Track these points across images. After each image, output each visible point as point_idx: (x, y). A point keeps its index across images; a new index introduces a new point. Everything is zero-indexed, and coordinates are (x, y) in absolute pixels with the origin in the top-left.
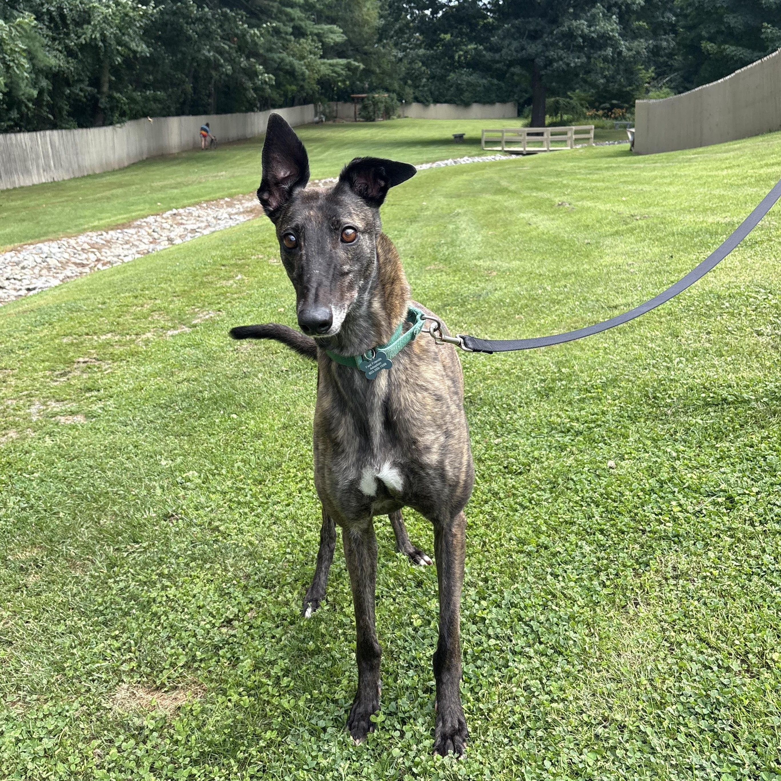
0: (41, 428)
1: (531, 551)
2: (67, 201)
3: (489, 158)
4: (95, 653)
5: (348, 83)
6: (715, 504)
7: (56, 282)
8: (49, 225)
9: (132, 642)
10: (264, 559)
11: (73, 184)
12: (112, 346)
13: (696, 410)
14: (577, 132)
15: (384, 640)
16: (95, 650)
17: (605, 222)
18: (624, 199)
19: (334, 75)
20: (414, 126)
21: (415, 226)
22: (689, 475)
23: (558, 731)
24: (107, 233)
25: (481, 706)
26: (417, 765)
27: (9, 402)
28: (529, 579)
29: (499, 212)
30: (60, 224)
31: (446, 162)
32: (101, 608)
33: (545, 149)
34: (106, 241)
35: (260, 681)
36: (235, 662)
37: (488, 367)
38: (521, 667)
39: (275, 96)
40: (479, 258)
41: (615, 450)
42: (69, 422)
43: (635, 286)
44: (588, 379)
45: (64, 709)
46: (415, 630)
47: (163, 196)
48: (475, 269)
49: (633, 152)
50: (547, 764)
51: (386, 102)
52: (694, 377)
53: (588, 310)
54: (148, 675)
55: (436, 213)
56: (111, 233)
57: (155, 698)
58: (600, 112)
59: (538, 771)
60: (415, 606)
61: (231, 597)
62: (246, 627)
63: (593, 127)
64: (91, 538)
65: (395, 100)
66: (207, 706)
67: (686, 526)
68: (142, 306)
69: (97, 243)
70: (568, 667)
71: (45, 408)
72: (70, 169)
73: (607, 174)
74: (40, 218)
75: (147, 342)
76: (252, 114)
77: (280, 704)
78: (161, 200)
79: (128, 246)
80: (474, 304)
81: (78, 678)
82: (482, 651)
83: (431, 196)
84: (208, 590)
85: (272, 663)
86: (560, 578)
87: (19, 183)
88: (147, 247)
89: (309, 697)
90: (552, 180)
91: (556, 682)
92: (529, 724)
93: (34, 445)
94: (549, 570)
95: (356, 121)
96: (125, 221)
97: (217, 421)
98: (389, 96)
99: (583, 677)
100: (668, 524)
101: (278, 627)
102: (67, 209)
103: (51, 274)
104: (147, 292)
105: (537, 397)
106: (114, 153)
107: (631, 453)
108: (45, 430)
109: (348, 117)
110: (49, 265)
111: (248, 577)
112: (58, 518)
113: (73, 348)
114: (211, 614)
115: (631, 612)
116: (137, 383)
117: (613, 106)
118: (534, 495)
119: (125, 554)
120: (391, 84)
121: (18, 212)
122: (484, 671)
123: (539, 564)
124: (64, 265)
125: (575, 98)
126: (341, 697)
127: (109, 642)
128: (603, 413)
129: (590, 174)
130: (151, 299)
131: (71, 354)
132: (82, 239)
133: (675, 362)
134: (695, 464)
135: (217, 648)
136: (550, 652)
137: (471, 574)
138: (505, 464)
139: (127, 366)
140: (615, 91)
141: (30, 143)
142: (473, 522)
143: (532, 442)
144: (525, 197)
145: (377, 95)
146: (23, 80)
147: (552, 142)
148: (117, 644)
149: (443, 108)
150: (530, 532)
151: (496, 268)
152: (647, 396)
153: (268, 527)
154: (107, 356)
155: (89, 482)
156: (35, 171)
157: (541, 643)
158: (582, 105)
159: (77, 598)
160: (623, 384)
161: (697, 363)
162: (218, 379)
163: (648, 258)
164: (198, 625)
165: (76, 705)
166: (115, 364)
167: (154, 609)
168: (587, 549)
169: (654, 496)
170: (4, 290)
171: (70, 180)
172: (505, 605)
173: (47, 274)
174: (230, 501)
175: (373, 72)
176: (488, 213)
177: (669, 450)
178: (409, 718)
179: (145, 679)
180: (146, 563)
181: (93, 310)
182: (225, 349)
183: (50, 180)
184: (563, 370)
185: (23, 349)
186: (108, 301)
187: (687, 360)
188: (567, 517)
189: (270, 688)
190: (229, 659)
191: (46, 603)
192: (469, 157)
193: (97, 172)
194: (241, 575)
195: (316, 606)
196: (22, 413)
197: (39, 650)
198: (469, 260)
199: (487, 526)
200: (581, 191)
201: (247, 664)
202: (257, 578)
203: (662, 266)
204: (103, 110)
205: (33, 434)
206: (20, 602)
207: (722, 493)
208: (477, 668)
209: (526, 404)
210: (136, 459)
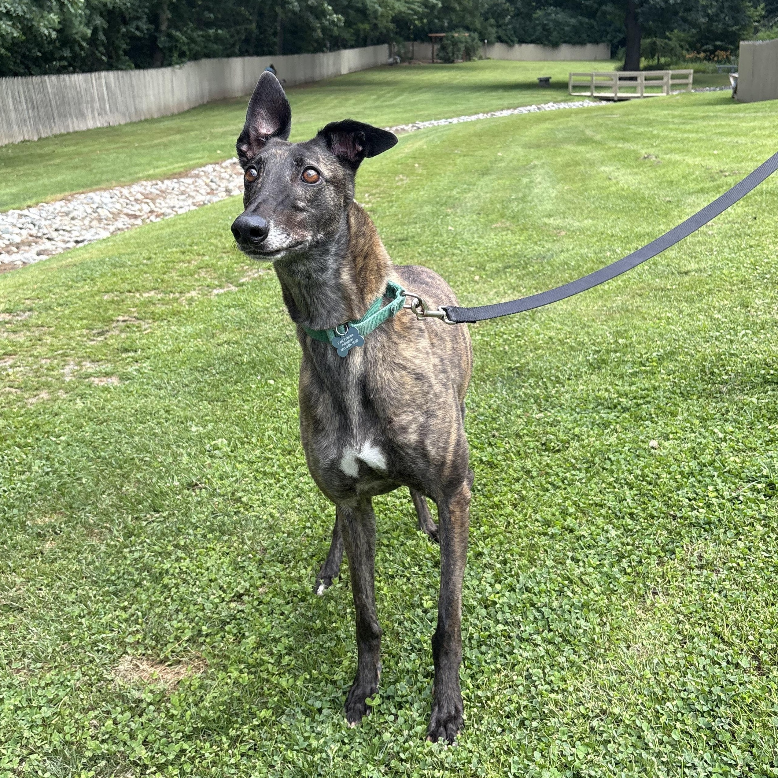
0: (73, 389)
1: (556, 534)
2: (122, 147)
3: (576, 105)
4: (102, 624)
5: (425, 21)
6: (753, 490)
7: (105, 234)
8: (102, 173)
9: (140, 614)
10: (284, 533)
11: (129, 129)
12: (154, 304)
13: (753, 388)
14: (673, 77)
15: (392, 622)
16: (103, 621)
17: (691, 178)
18: (716, 152)
19: (410, 12)
20: (496, 68)
21: (487, 178)
22: (732, 459)
23: (552, 722)
24: (163, 182)
25: (480, 693)
26: (405, 750)
27: (43, 361)
28: (548, 563)
29: (579, 165)
30: (114, 171)
31: (529, 108)
32: (113, 578)
33: (639, 95)
34: (161, 191)
35: (261, 659)
36: (240, 637)
37: (541, 336)
38: (525, 654)
39: (346, 35)
40: (549, 216)
41: (660, 429)
42: (102, 384)
43: (712, 250)
44: (645, 351)
45: (66, 679)
46: (425, 611)
47: (223, 143)
48: (543, 228)
49: (735, 99)
50: (537, 755)
51: (467, 42)
52: (756, 352)
53: (657, 275)
54: (153, 648)
55: (511, 165)
56: (166, 182)
57: (157, 671)
58: (702, 55)
59: (526, 762)
60: (428, 587)
61: (244, 571)
62: (256, 603)
63: (692, 71)
64: (111, 505)
65: (477, 40)
66: (206, 682)
67: (719, 513)
68: (189, 262)
69: (151, 193)
70: (573, 657)
71: (78, 368)
72: (127, 114)
73: (701, 124)
74: (93, 165)
75: (191, 301)
76: (321, 54)
77: (278, 683)
78: (221, 148)
79: (183, 197)
80: (536, 267)
81: (83, 647)
82: (490, 636)
83: (508, 146)
84: (222, 563)
85: (276, 640)
86: (581, 564)
87: (73, 127)
88: (203, 198)
89: (308, 677)
90: (641, 130)
91: (559, 672)
92: (525, 714)
93: (64, 407)
94: (570, 554)
95: (433, 62)
96: (182, 170)
97: (253, 386)
98: (470, 36)
99: (587, 668)
100: (700, 510)
101: (288, 603)
102: (122, 156)
103: (102, 225)
104: (195, 248)
105: (589, 369)
106: (173, 95)
107: (677, 433)
108: (77, 391)
109: (425, 58)
110: (99, 216)
111: (265, 550)
112: (81, 484)
113: (113, 306)
114: (221, 588)
115: (648, 602)
116: (176, 344)
117: (716, 48)
118: (568, 475)
119: (144, 523)
120: (473, 23)
121: (71, 159)
122: (488, 657)
123: (561, 548)
124: (116, 216)
125: (674, 39)
126: (340, 678)
127: (117, 613)
128: (655, 389)
129: (684, 123)
130: (198, 254)
131: (111, 312)
132: (136, 188)
133: (740, 335)
134: (741, 446)
135: (224, 623)
136: (558, 640)
137: (490, 555)
138: (543, 441)
139: (169, 325)
140: (719, 31)
141: (84, 85)
142: (500, 501)
143: (575, 418)
144: (610, 148)
145: (456, 35)
146: (76, 17)
147: (646, 87)
148: (125, 616)
149: (529, 49)
150: (557, 513)
151: (566, 227)
152: (703, 371)
153: (291, 500)
154: (148, 316)
155: (116, 447)
156: (90, 115)
157: (550, 630)
158: (681, 46)
159: (91, 567)
160: (680, 358)
161: (762, 337)
162: (259, 342)
163: (730, 219)
164: (208, 599)
165: (78, 675)
166: (156, 324)
167: (166, 580)
168: (613, 533)
169: (692, 480)
170: (53, 242)
171: (127, 125)
172: (520, 589)
173: (98, 225)
174: (257, 471)
175: (453, 10)
176: (568, 165)
177: (716, 430)
178: (407, 702)
179: (150, 652)
180: (163, 534)
181: (137, 266)
182: (270, 310)
183: (106, 125)
184: (621, 341)
185: (61, 305)
186: (154, 256)
187: (753, 333)
188: (597, 499)
189: (270, 666)
190: (235, 635)
191: (60, 571)
192: (555, 102)
193: (155, 116)
194: (258, 548)
195: (329, 583)
196: (55, 373)
197: (48, 618)
198: (539, 218)
199: (515, 506)
200: (671, 143)
201: (251, 640)
202: (273, 552)
203: (743, 228)
204: (161, 50)
205: (65, 396)
206: (34, 568)
207: (763, 479)
208: (482, 653)
209: (575, 376)
210: (166, 424)
